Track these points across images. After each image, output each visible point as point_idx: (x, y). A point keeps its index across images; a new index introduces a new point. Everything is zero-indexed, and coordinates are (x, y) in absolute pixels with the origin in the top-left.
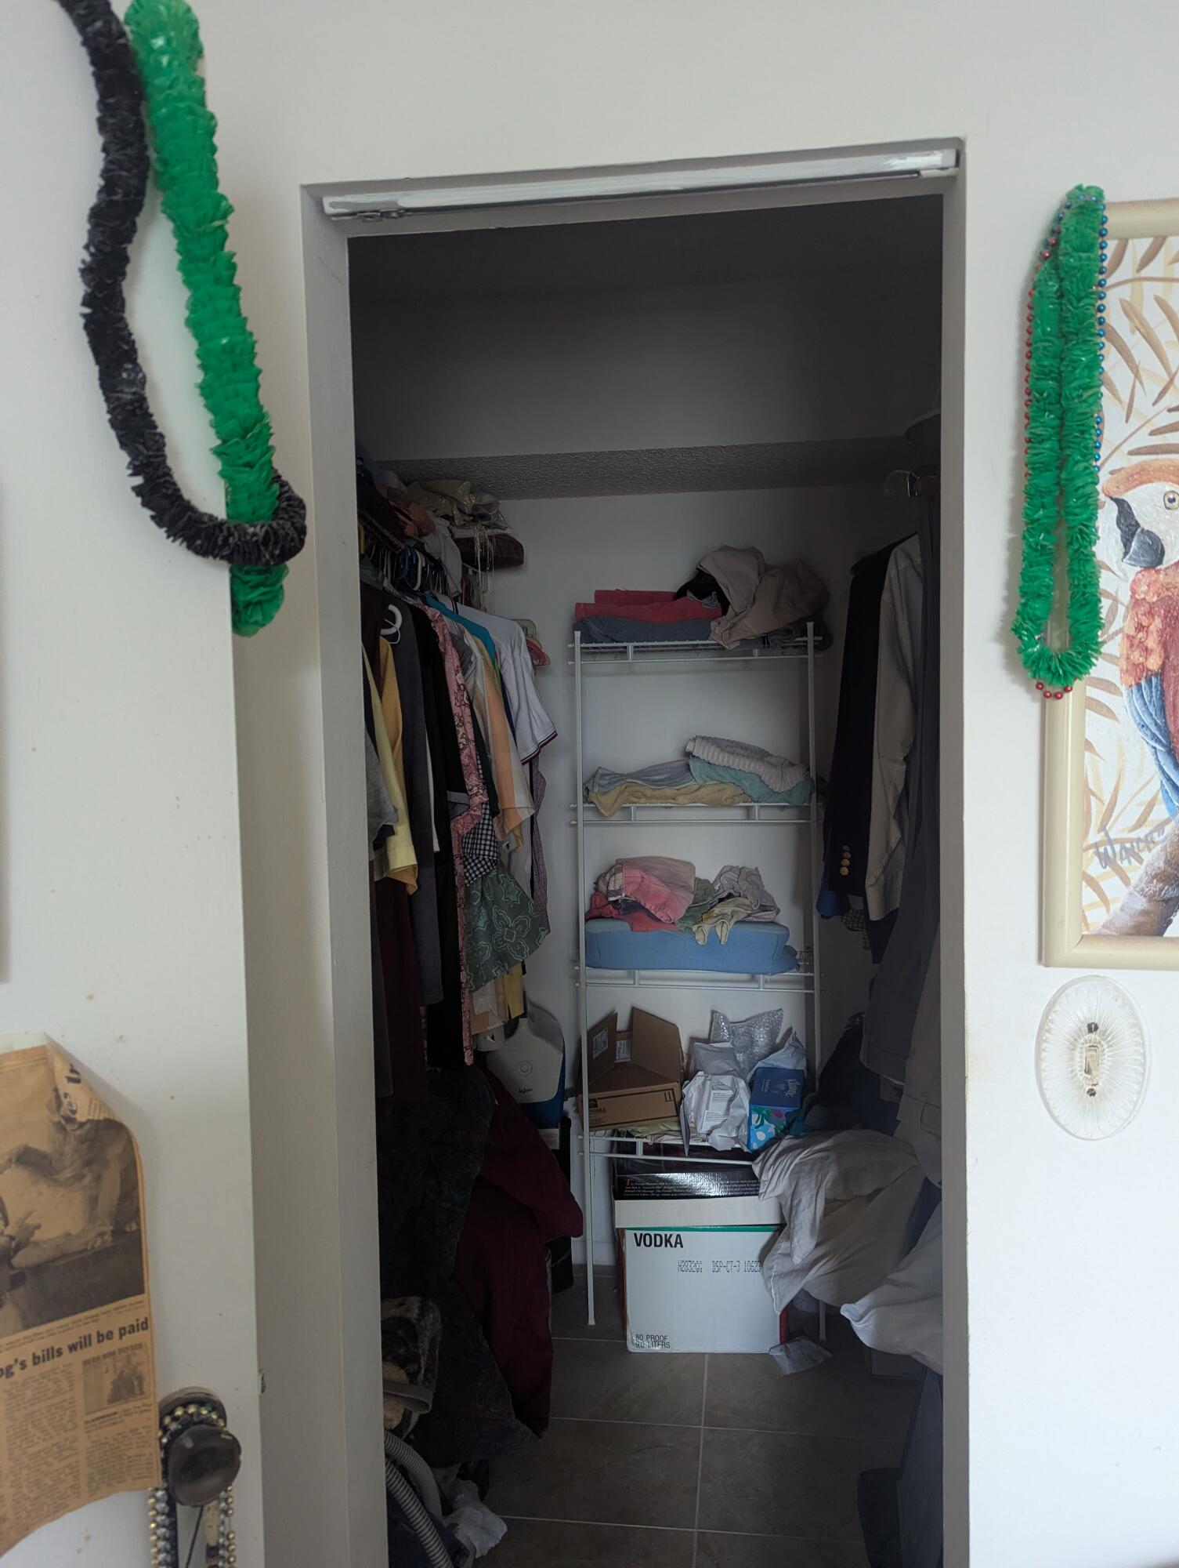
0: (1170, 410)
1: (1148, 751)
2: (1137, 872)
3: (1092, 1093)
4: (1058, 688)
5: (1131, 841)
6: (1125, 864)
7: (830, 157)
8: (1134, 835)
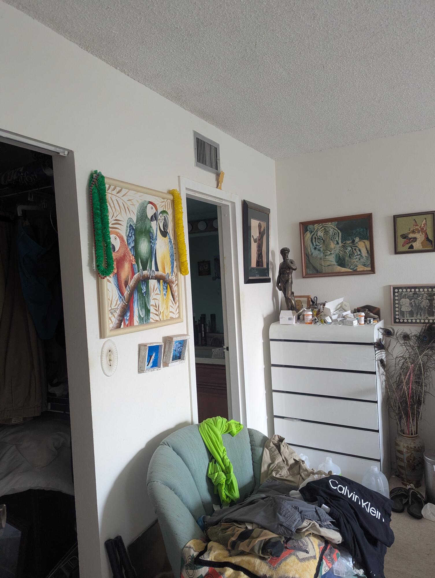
0: (114, 220)
1: (116, 290)
2: (116, 315)
3: (110, 365)
4: (103, 277)
5: (115, 309)
6: (114, 314)
7: (47, 145)
8: (115, 308)
